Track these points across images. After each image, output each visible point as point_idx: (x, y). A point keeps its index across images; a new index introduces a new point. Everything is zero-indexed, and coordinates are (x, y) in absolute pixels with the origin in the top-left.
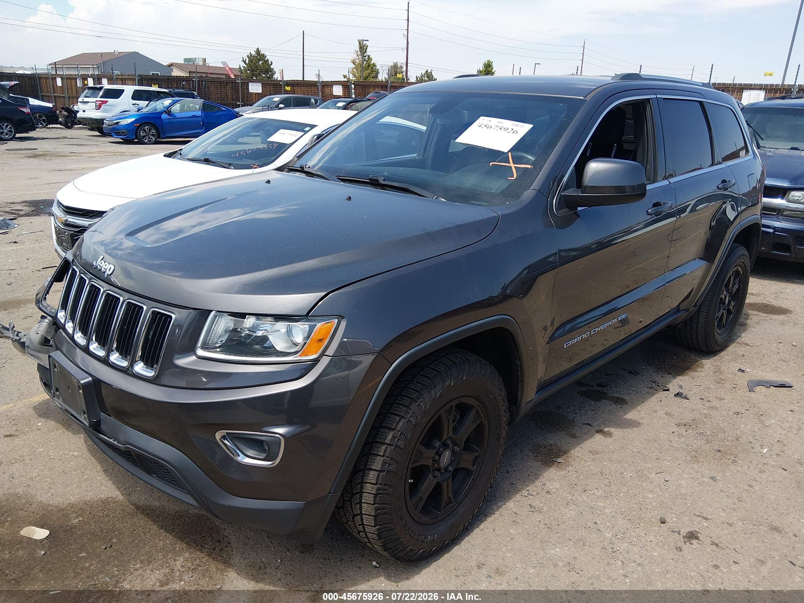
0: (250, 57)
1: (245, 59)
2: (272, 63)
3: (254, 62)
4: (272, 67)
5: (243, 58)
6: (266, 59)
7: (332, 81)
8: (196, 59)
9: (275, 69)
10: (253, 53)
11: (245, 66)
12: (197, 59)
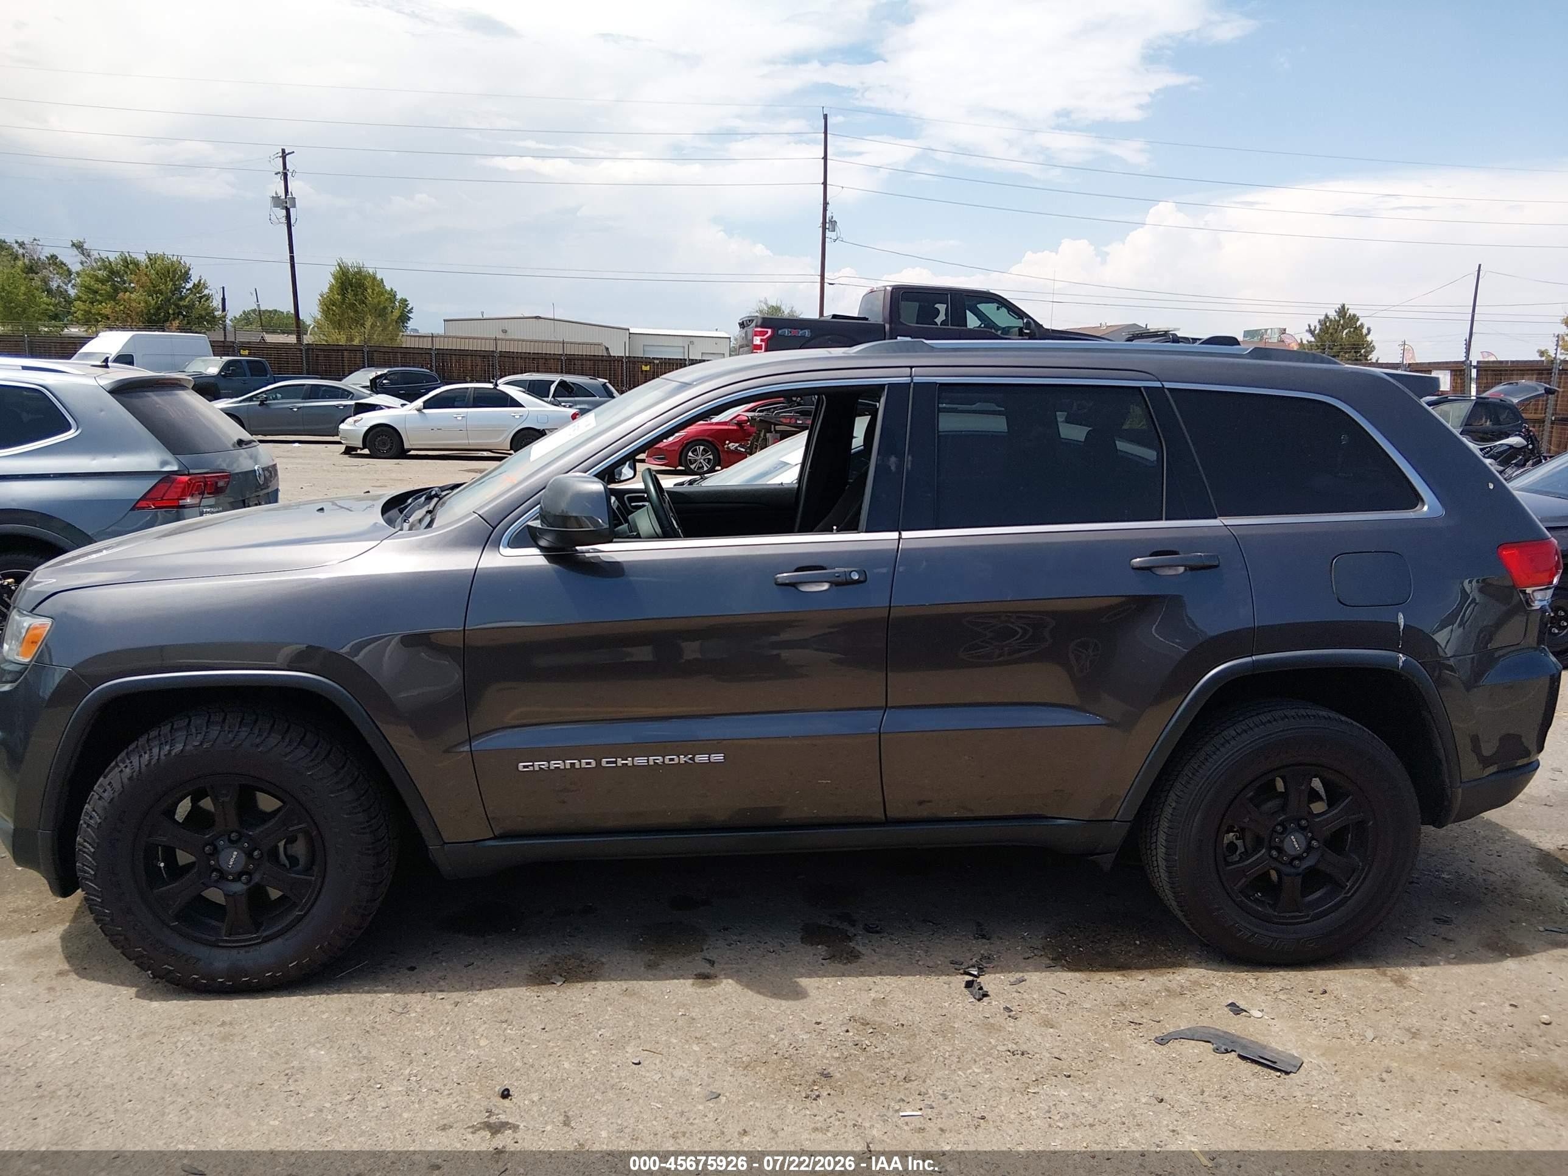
0: (1325, 322)
1: (1312, 328)
2: (1369, 330)
3: (1330, 331)
4: (1369, 338)
5: (1309, 326)
6: (1358, 324)
7: (1429, 363)
8: (1266, 330)
9: (1374, 343)
10: (1333, 315)
11: (1313, 339)
12: (1269, 331)
